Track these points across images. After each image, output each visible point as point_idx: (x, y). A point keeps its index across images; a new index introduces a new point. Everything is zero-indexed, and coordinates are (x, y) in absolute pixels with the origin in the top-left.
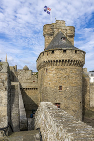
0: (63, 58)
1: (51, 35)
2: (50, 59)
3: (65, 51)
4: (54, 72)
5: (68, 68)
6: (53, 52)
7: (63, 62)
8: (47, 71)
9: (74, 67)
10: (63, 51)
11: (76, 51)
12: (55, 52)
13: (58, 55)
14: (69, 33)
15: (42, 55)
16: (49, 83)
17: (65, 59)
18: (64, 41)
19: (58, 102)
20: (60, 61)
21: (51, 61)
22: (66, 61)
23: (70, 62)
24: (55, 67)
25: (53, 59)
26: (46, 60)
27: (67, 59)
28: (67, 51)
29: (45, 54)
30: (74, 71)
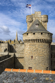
0: (33, 38)
2: (26, 38)
3: (34, 34)
4: (29, 47)
5: (37, 44)
8: (25, 46)
9: (41, 44)
10: (33, 34)
11: (42, 33)
16: (26, 54)
18: (37, 26)
19: (30, 66)
20: (31, 40)
21: (27, 40)
22: (35, 40)
23: (37, 40)
24: (29, 43)
26: (24, 39)
27: (36, 38)
28: (35, 34)
30: (41, 46)
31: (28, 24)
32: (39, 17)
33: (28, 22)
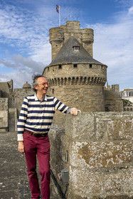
0: (73, 75)
1: (60, 42)
2: (57, 76)
3: (75, 66)
4: (63, 93)
5: (81, 88)
6: (60, 67)
7: (74, 80)
8: (53, 92)
9: (88, 86)
10: (73, 66)
11: (91, 66)
12: (63, 67)
13: (67, 71)
14: (85, 37)
15: (47, 70)
17: (76, 76)
18: (77, 51)
20: (69, 78)
21: (59, 79)
22: (77, 78)
23: (83, 80)
24: (64, 86)
25: (60, 77)
26: (52, 77)
27: (79, 76)
28: (78, 66)
29: (51, 69)
30: (89, 92)
31: (55, 46)
32: (77, 31)
33: (55, 41)
